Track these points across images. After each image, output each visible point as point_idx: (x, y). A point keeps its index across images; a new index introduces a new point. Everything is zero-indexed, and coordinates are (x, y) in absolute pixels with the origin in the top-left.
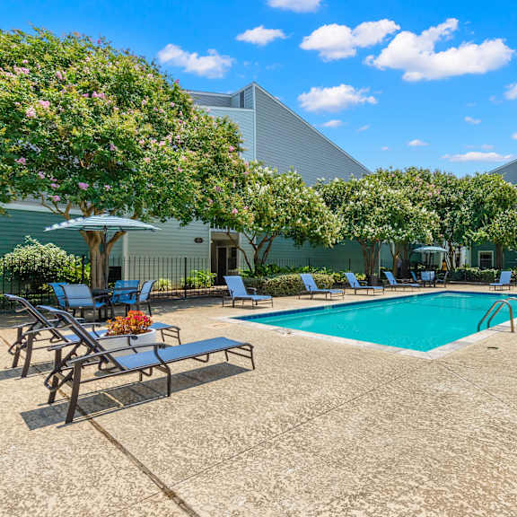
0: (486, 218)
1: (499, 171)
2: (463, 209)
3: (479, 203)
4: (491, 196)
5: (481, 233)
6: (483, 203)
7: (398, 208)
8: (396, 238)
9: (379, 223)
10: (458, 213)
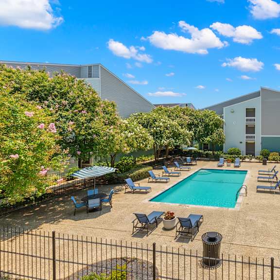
0: (210, 132)
1: (210, 108)
2: (200, 127)
3: (207, 125)
4: (211, 123)
5: (208, 138)
6: (209, 125)
7: (176, 131)
8: (175, 144)
9: (168, 138)
10: (198, 129)
